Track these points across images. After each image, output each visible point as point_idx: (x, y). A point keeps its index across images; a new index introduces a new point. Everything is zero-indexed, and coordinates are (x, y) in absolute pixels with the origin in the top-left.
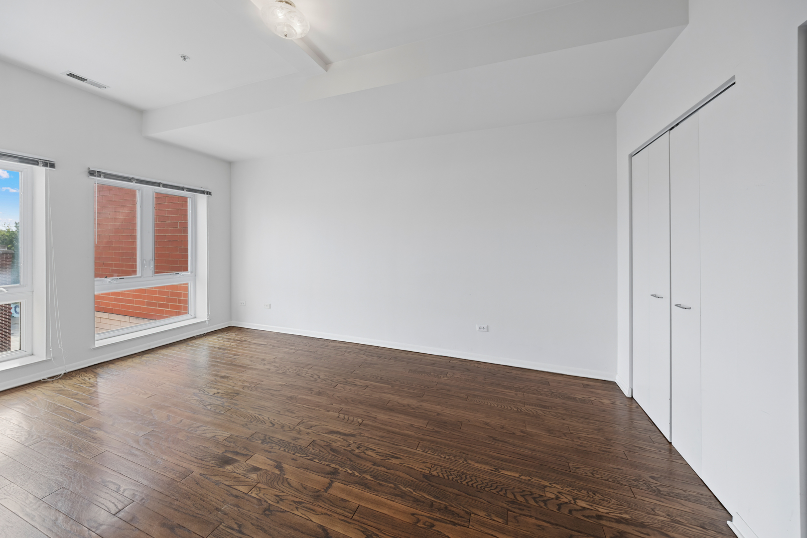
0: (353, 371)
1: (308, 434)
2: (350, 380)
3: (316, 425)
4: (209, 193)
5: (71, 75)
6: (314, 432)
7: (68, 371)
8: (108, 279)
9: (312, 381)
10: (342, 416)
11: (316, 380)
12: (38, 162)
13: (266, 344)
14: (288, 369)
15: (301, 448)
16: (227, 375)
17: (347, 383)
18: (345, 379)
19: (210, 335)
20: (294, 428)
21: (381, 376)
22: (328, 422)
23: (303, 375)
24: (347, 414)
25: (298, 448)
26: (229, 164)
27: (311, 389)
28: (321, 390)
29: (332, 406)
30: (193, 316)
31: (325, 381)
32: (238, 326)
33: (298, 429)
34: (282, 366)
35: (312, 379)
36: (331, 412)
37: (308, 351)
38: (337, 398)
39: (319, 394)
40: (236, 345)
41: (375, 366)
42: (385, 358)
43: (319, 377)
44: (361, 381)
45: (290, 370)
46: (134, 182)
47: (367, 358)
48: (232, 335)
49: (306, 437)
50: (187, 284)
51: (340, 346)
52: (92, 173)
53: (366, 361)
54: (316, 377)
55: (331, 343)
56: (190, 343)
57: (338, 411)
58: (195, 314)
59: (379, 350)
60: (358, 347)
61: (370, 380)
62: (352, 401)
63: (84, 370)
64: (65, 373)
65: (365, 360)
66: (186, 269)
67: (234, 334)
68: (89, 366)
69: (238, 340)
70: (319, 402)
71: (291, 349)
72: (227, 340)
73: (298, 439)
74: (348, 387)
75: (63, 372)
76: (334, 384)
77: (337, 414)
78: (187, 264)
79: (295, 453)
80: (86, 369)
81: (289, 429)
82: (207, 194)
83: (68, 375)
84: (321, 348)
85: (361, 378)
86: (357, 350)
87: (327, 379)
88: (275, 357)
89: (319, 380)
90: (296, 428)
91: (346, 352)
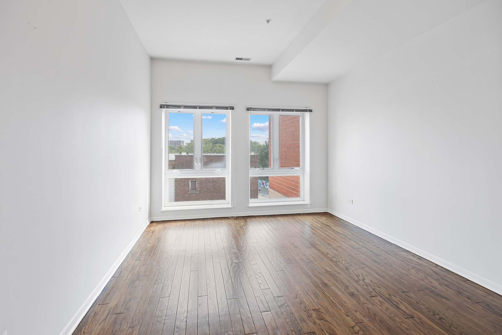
0: (405, 290)
1: (315, 323)
2: (396, 299)
3: (326, 321)
4: (310, 111)
5: (237, 59)
6: (320, 325)
7: (238, 216)
8: (257, 169)
9: (354, 280)
10: (357, 328)
11: (357, 282)
12: (228, 108)
13: (341, 232)
14: (342, 260)
15: (300, 330)
16: (298, 246)
17: (389, 300)
18: (390, 295)
19: (310, 215)
20: (308, 310)
21: (443, 316)
22: (339, 325)
23: (351, 271)
24: (363, 331)
25: (299, 329)
26: (326, 85)
27: (347, 287)
28: (356, 293)
29: (355, 313)
30: (303, 199)
31: (367, 286)
32: (332, 214)
33: (311, 313)
34: (339, 256)
35: (356, 278)
36: (349, 318)
37: (371, 251)
38: (366, 308)
39: (352, 295)
40: (321, 227)
41: (443, 300)
42: (468, 298)
43: (363, 280)
44: (409, 307)
45: (343, 262)
46: (266, 111)
47: (438, 285)
48: (323, 219)
49: (311, 325)
50: (299, 176)
51: (411, 260)
52: (248, 109)
53: (433, 289)
54: (361, 278)
55: (403, 253)
56: (295, 217)
57: (357, 321)
58: (304, 198)
59: (466, 285)
60: (435, 269)
61: (422, 313)
62: (381, 321)
63: (243, 217)
64: (237, 217)
65: (433, 287)
66: (298, 165)
67: (325, 218)
68: (246, 216)
69: (324, 224)
70: (345, 302)
71: (358, 244)
72: (317, 221)
73: (304, 321)
74: (387, 305)
75: (236, 216)
76: (374, 293)
77: (353, 324)
78: (299, 162)
79: (293, 331)
80: (245, 217)
81: (304, 309)
82: (309, 111)
83: (237, 218)
84: (388, 253)
85: (410, 303)
86: (431, 272)
87: (370, 285)
88: (340, 246)
89: (361, 282)
90: (310, 312)
91: (413, 268)
